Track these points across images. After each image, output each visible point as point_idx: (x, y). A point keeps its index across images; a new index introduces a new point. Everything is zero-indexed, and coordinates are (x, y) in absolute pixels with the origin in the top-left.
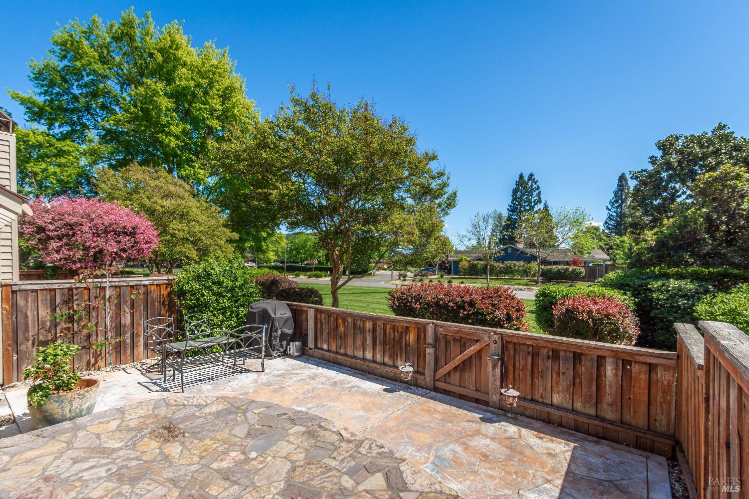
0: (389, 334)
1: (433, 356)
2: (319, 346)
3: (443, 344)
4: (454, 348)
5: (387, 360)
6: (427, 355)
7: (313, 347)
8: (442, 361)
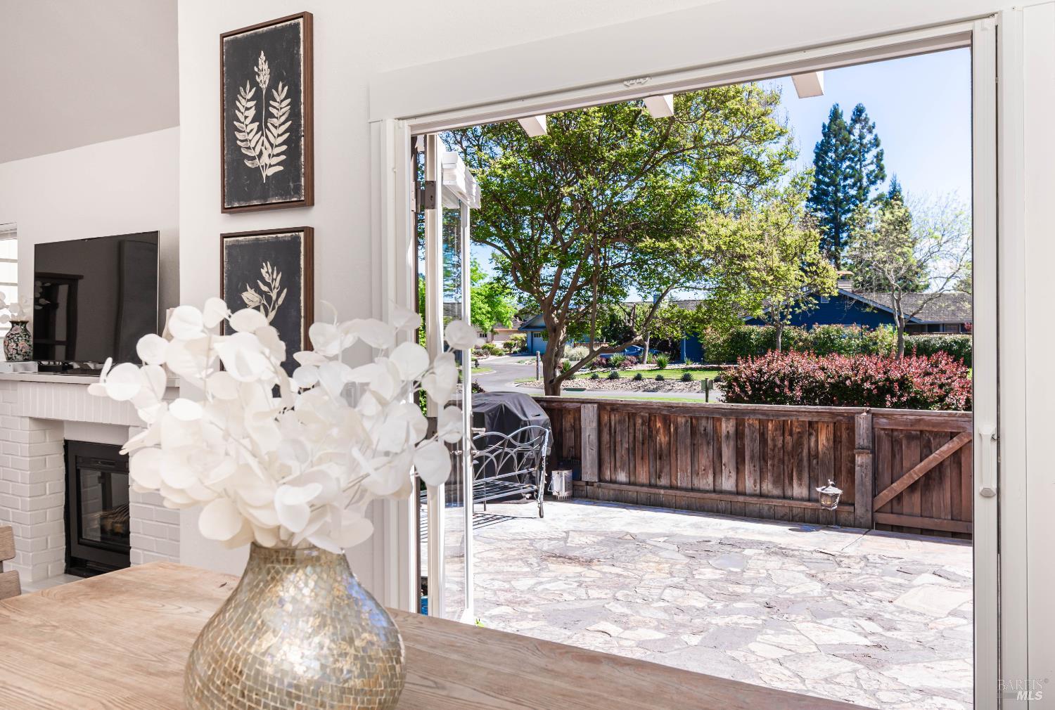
0: (773, 440)
1: (870, 468)
2: (608, 477)
3: (886, 446)
4: (910, 452)
5: (768, 487)
6: (857, 468)
7: (595, 479)
8: (886, 477)
